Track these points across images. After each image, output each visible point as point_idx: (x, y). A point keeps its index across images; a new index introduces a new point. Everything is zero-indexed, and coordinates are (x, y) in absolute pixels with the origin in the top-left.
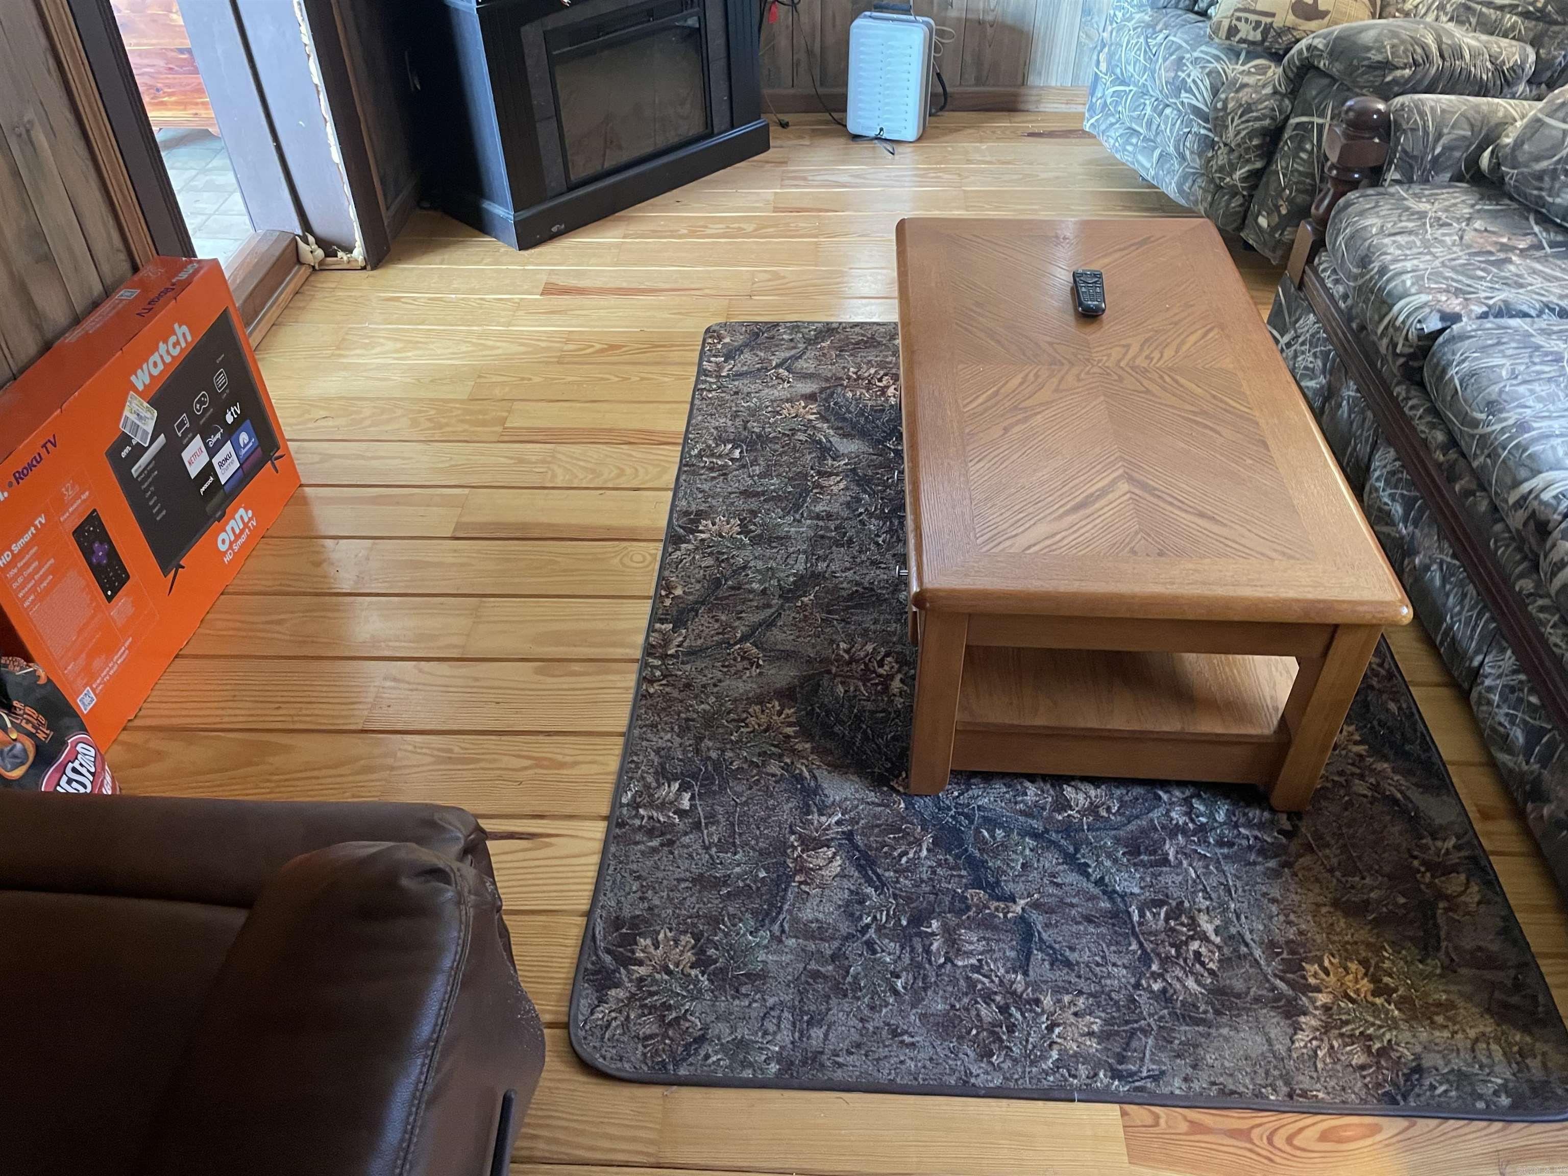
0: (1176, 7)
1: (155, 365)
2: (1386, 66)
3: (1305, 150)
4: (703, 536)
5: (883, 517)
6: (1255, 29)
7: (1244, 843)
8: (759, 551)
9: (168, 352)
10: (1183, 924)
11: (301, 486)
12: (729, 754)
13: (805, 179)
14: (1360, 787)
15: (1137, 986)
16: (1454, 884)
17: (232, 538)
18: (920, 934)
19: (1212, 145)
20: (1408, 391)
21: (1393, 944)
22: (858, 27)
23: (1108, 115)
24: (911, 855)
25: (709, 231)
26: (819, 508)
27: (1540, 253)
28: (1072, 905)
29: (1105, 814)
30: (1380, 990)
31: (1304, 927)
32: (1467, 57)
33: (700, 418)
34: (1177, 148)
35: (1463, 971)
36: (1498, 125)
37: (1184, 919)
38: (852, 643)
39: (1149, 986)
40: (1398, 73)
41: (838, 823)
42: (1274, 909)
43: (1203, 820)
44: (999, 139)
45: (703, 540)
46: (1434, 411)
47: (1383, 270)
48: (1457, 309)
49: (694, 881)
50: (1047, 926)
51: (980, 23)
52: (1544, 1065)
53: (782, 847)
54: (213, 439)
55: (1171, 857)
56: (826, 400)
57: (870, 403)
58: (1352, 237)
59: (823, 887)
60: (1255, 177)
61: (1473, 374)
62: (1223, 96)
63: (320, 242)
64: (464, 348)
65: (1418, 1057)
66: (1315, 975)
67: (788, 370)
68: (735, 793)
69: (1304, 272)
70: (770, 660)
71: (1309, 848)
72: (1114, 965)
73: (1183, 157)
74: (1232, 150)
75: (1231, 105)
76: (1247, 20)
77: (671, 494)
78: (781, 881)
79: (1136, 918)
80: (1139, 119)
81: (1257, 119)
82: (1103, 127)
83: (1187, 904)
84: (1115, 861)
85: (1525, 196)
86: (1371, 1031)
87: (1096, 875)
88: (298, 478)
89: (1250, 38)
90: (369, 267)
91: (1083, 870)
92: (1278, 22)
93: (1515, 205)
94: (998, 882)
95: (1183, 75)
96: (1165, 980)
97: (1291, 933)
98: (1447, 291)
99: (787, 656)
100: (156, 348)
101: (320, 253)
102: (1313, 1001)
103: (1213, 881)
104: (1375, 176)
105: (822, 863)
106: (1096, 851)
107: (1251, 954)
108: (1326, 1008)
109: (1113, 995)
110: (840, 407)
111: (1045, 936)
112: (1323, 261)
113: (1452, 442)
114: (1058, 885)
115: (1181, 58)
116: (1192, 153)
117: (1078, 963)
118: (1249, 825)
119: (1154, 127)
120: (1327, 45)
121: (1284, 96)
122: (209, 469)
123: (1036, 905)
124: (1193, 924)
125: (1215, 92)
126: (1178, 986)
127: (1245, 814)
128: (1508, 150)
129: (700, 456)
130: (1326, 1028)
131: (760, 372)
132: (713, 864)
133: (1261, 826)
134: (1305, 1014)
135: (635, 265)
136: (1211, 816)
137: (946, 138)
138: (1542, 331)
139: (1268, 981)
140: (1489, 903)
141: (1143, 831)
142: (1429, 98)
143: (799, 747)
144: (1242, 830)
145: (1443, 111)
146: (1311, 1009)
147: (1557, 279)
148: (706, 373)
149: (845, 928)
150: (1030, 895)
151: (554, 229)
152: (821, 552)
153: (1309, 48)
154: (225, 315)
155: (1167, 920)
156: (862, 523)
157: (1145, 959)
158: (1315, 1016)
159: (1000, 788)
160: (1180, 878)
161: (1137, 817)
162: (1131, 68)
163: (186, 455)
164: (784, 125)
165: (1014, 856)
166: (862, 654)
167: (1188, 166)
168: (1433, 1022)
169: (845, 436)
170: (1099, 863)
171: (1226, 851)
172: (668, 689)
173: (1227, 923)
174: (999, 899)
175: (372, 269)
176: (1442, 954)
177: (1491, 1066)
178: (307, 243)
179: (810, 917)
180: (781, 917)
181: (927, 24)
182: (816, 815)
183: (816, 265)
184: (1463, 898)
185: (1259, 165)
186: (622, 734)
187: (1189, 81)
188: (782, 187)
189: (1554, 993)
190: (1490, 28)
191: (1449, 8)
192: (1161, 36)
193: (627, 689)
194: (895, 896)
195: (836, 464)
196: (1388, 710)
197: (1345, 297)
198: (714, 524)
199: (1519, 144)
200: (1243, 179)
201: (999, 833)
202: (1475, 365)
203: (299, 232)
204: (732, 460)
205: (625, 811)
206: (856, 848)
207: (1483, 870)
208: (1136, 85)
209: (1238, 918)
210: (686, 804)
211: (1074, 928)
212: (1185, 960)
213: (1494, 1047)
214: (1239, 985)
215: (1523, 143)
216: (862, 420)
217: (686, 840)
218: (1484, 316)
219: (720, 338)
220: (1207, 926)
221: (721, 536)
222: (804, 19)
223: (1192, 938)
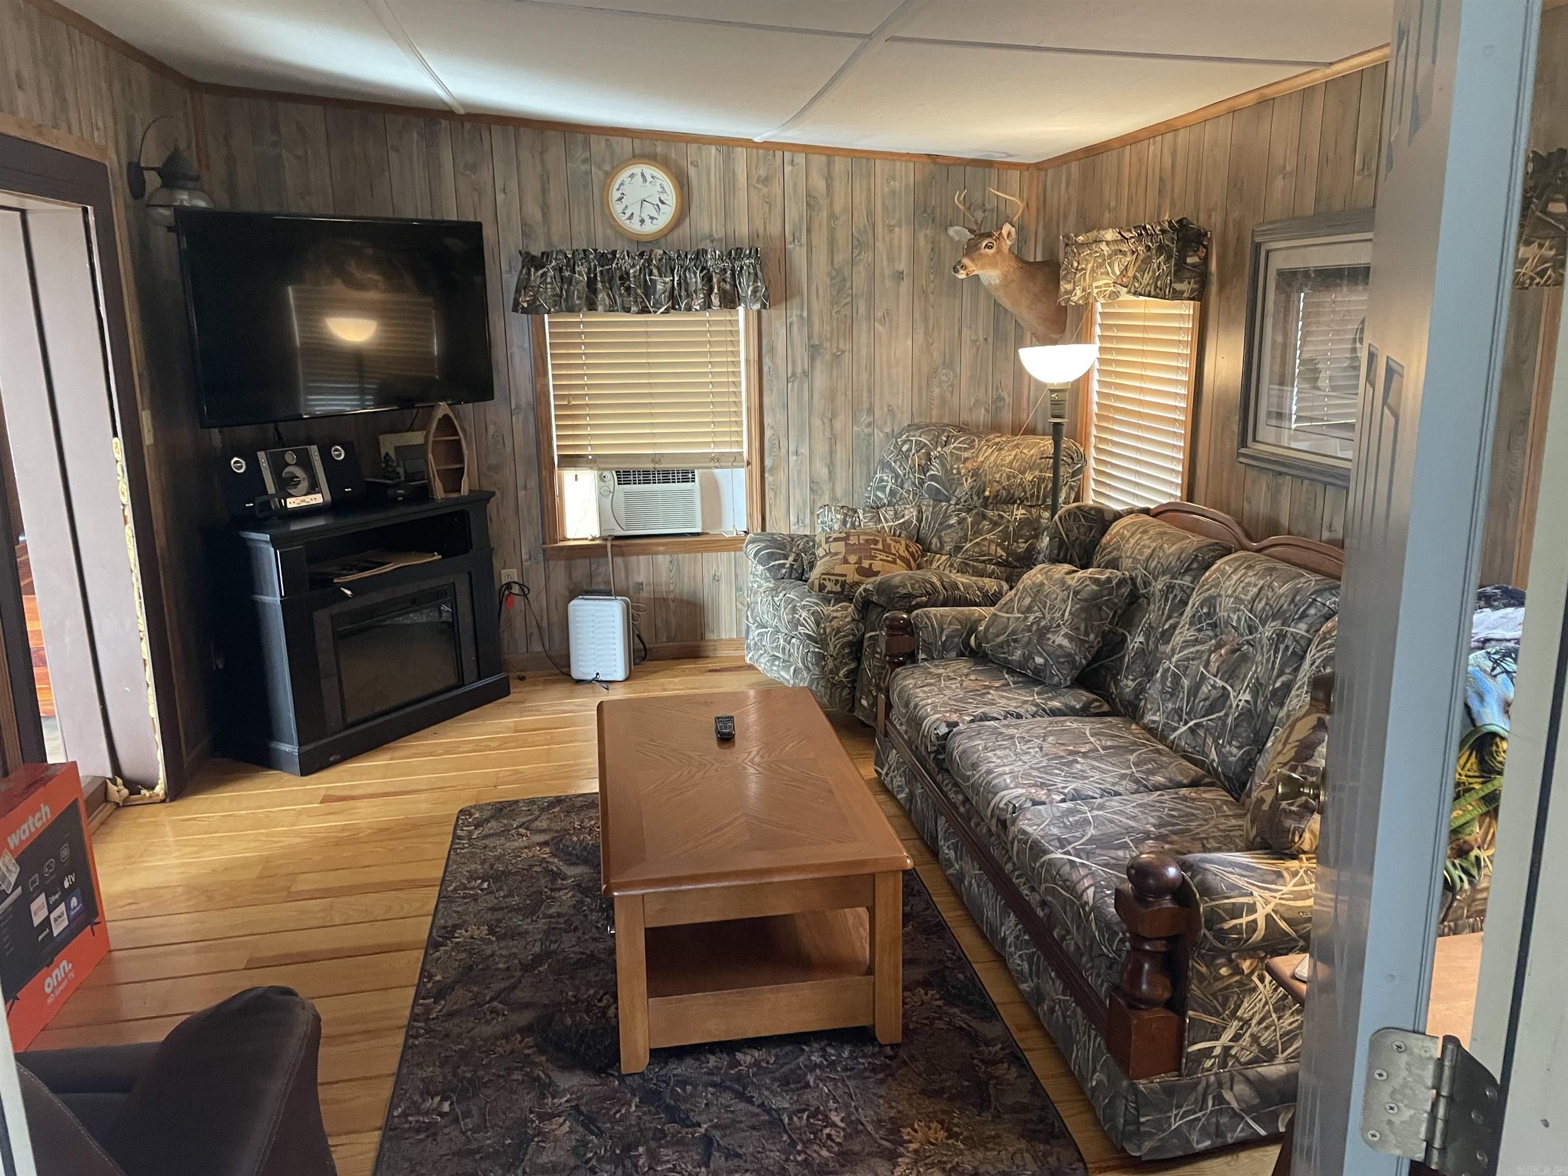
0: (790, 578)
1: (24, 832)
2: (909, 596)
3: (878, 653)
4: (458, 940)
5: (602, 910)
6: (836, 585)
7: (862, 1067)
8: (503, 944)
9: (34, 824)
10: (820, 1120)
11: (110, 951)
12: (481, 1073)
13: (539, 711)
14: (939, 1024)
15: (787, 1160)
16: (1001, 1070)
17: (56, 984)
18: (630, 1157)
19: (823, 657)
20: (943, 776)
21: (959, 1109)
22: (574, 605)
23: (758, 650)
24: (623, 1111)
25: (461, 749)
26: (552, 911)
27: (1008, 688)
28: (741, 1122)
29: (765, 1065)
30: (951, 1135)
31: (901, 1108)
32: (962, 589)
33: (455, 867)
34: (803, 664)
35: (1007, 1116)
36: (976, 621)
37: (820, 1117)
38: (577, 989)
39: (795, 1158)
40: (919, 600)
41: (567, 1101)
42: (881, 1101)
43: (833, 1058)
44: (687, 675)
45: (458, 943)
46: (956, 784)
47: (916, 706)
48: (956, 719)
49: (454, 1154)
50: (723, 1137)
51: (665, 600)
52: (1058, 1159)
53: (525, 1122)
54: (53, 899)
55: (812, 1083)
56: (556, 844)
57: (591, 843)
58: (900, 692)
59: (556, 1141)
60: (854, 674)
61: (964, 752)
62: (822, 626)
63: (128, 783)
64: (253, 845)
65: (975, 1168)
66: (909, 1134)
67: (526, 829)
68: (486, 1096)
69: (885, 725)
70: (512, 1011)
71: (904, 1063)
72: (772, 1151)
73: (807, 668)
74: (835, 659)
75: (828, 630)
76: (829, 580)
77: (430, 918)
78: (523, 1142)
79: (786, 1121)
80: (777, 647)
81: (844, 636)
82: (756, 658)
83: (822, 1108)
84: (772, 1092)
85: (998, 659)
86: (945, 1159)
87: (757, 1101)
88: (108, 942)
89: (834, 590)
90: (168, 800)
91: (750, 1100)
92: (849, 580)
93: (995, 666)
94: (688, 1118)
95: (797, 616)
96: (806, 1153)
97: (892, 1113)
98: (950, 711)
99: (527, 1006)
100: (27, 820)
101: (125, 792)
102: (907, 1149)
103: (840, 1092)
104: (911, 658)
105: (554, 1127)
106: (758, 1087)
107: (866, 1129)
108: (916, 1151)
109: (770, 1168)
110: (568, 847)
111: (721, 1142)
112: (894, 715)
113: (967, 800)
114: (733, 1112)
115: (794, 607)
116: (812, 664)
117: (745, 1154)
118: (865, 1056)
119: (787, 652)
120: (874, 588)
121: (858, 621)
122: (46, 922)
123: (715, 1127)
124: (826, 1118)
125: (818, 624)
126: (815, 1155)
127: (862, 1051)
128: (982, 633)
129: (455, 890)
130: (916, 1162)
131: (505, 832)
132: (469, 1140)
133: (873, 1055)
134: (901, 1157)
135: (400, 776)
136: (839, 1056)
137: (649, 677)
138: (1005, 726)
139: (876, 1142)
140: (1023, 1076)
141: (792, 1071)
142: (933, 610)
143: (537, 1060)
144: (861, 1060)
145: (941, 615)
146: (905, 1153)
147: (1015, 699)
148: (460, 838)
149: (572, 1162)
150: (712, 1121)
151: (332, 759)
152: (554, 938)
153: (865, 590)
154: (74, 805)
155: (808, 1120)
156: (586, 916)
157: (793, 1143)
158: (908, 1157)
159: (689, 1061)
160: (817, 1094)
161: (787, 1064)
162: (765, 616)
163: (34, 906)
164: (522, 679)
165: (700, 1100)
166: (585, 996)
167: (813, 674)
168: (986, 1147)
169: (572, 864)
170: (760, 1094)
171: (849, 1073)
172: (431, 1040)
173: (849, 1115)
174: (689, 1127)
175: (171, 801)
176: (992, 1110)
177: (1024, 1166)
178: (115, 784)
179: (546, 1161)
180: (523, 1164)
181: (625, 601)
182: (550, 1100)
183: (548, 762)
184: (1006, 1076)
185: (853, 666)
186: (393, 1075)
187: (801, 619)
188: (521, 717)
189: (1065, 1121)
190: (981, 574)
191: (955, 565)
192: (781, 595)
193: (396, 1046)
194: (611, 1138)
195: (565, 882)
196: (957, 979)
197: (906, 732)
198: (467, 931)
199: (987, 629)
200: (846, 676)
201: (689, 1088)
202: (965, 746)
203: (110, 775)
204: (482, 890)
205: (396, 1120)
206: (582, 1113)
207: (1019, 1059)
208: (771, 627)
209: (857, 1110)
210: (446, 1107)
211: (743, 1134)
212: (820, 1140)
213: (1026, 1155)
214: (857, 1148)
215: (989, 628)
216: (585, 854)
217: (446, 1131)
218: (972, 721)
219: (471, 815)
220: (836, 1118)
221: (472, 938)
222: (534, 605)
223: (826, 1127)
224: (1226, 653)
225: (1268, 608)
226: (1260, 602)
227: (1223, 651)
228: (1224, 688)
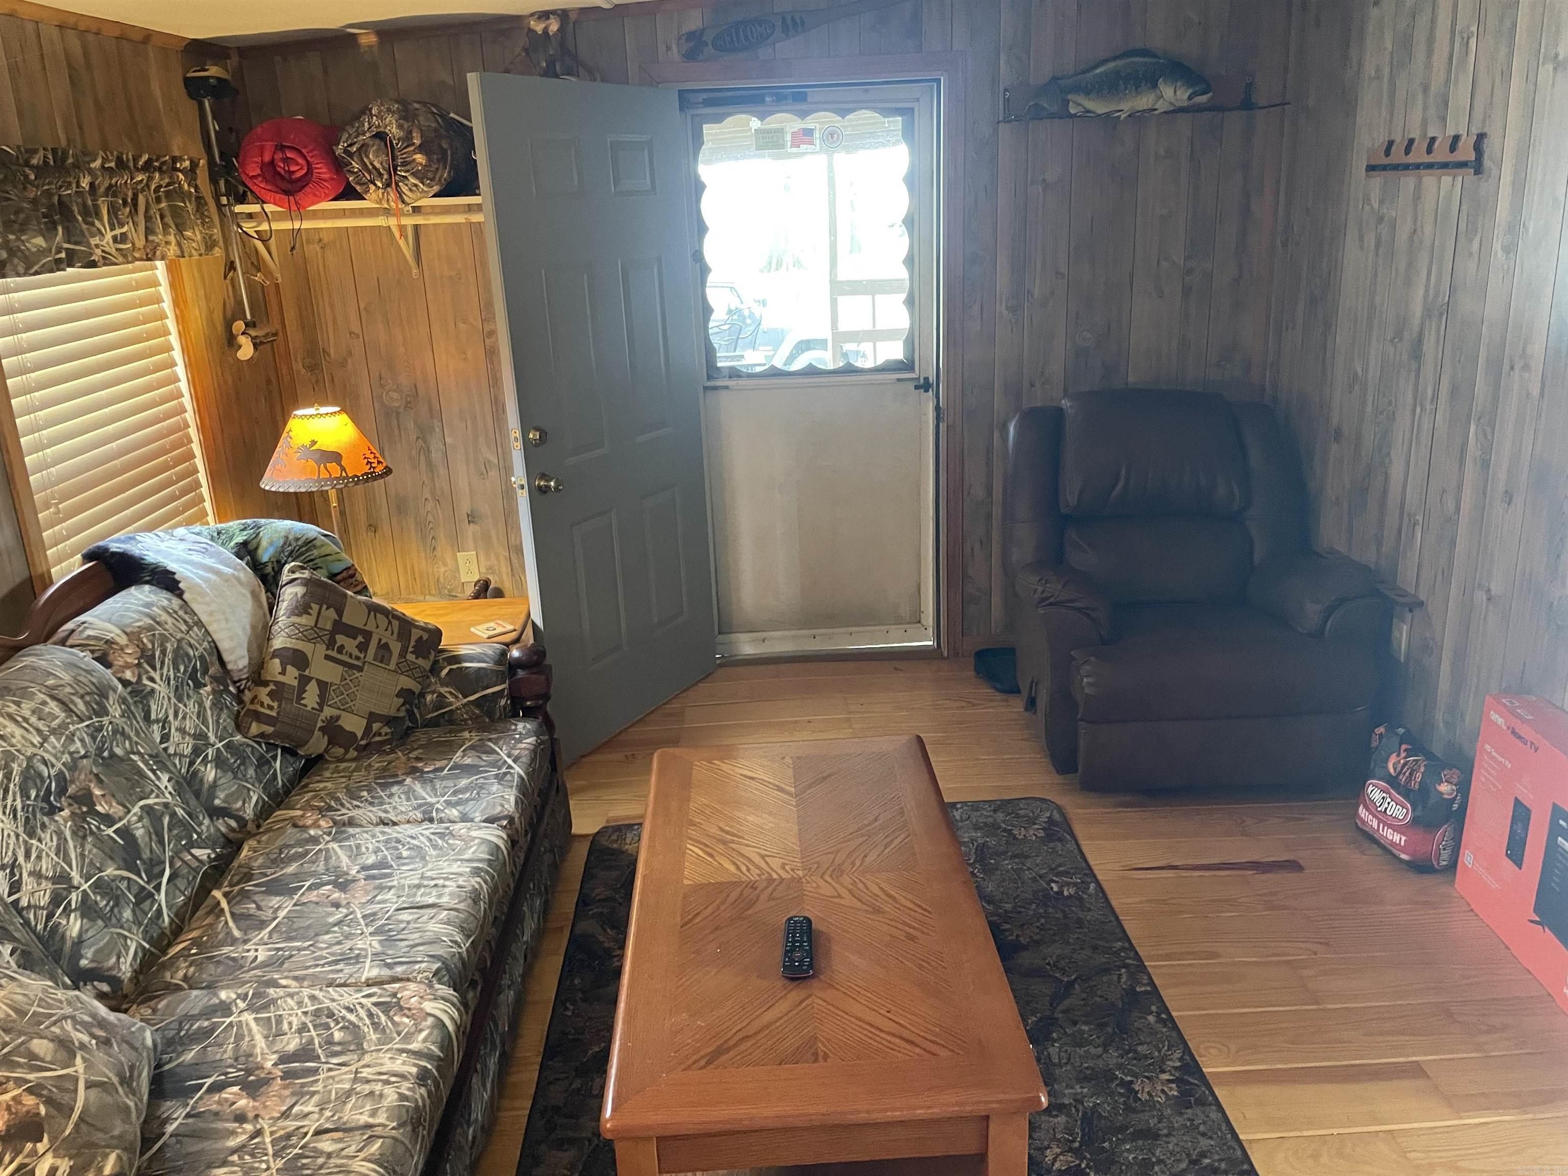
8: (1101, 1064)
12: (1041, 911)
68: (1026, 892)
70: (1043, 970)
172: (1108, 945)
210: (1054, 886)
224: (102, 789)
225: (88, 698)
226: (75, 705)
227: (97, 792)
228: (142, 808)
